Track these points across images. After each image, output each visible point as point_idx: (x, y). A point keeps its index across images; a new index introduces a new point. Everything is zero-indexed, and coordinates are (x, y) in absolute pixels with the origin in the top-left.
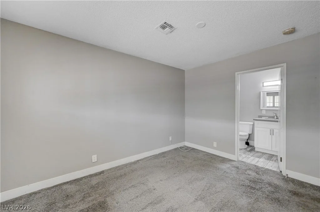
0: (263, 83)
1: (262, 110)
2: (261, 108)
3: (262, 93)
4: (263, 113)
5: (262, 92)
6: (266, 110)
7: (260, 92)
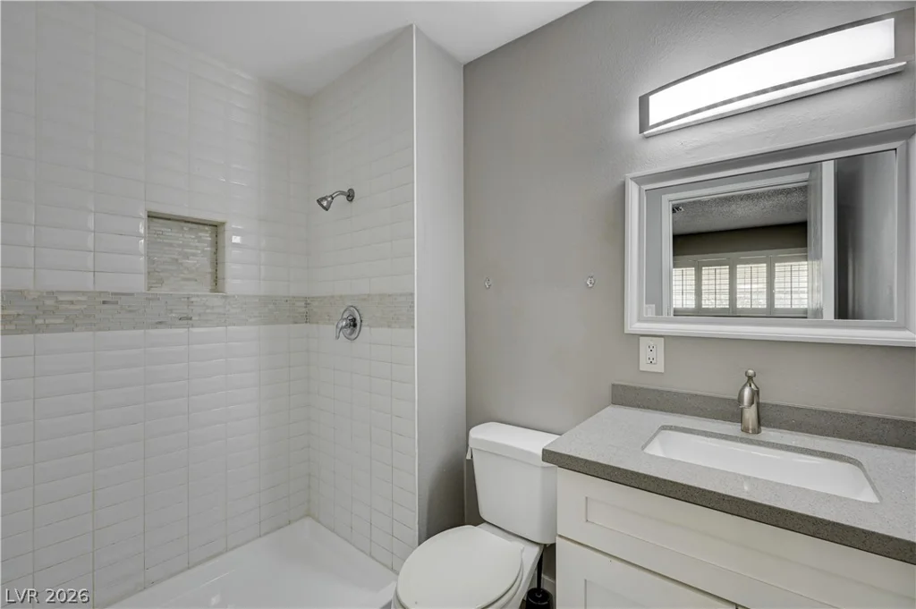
0: (644, 103)
1: (638, 336)
2: (634, 325)
3: (633, 194)
4: (644, 366)
5: (640, 181)
6: (669, 339)
7: (622, 190)
